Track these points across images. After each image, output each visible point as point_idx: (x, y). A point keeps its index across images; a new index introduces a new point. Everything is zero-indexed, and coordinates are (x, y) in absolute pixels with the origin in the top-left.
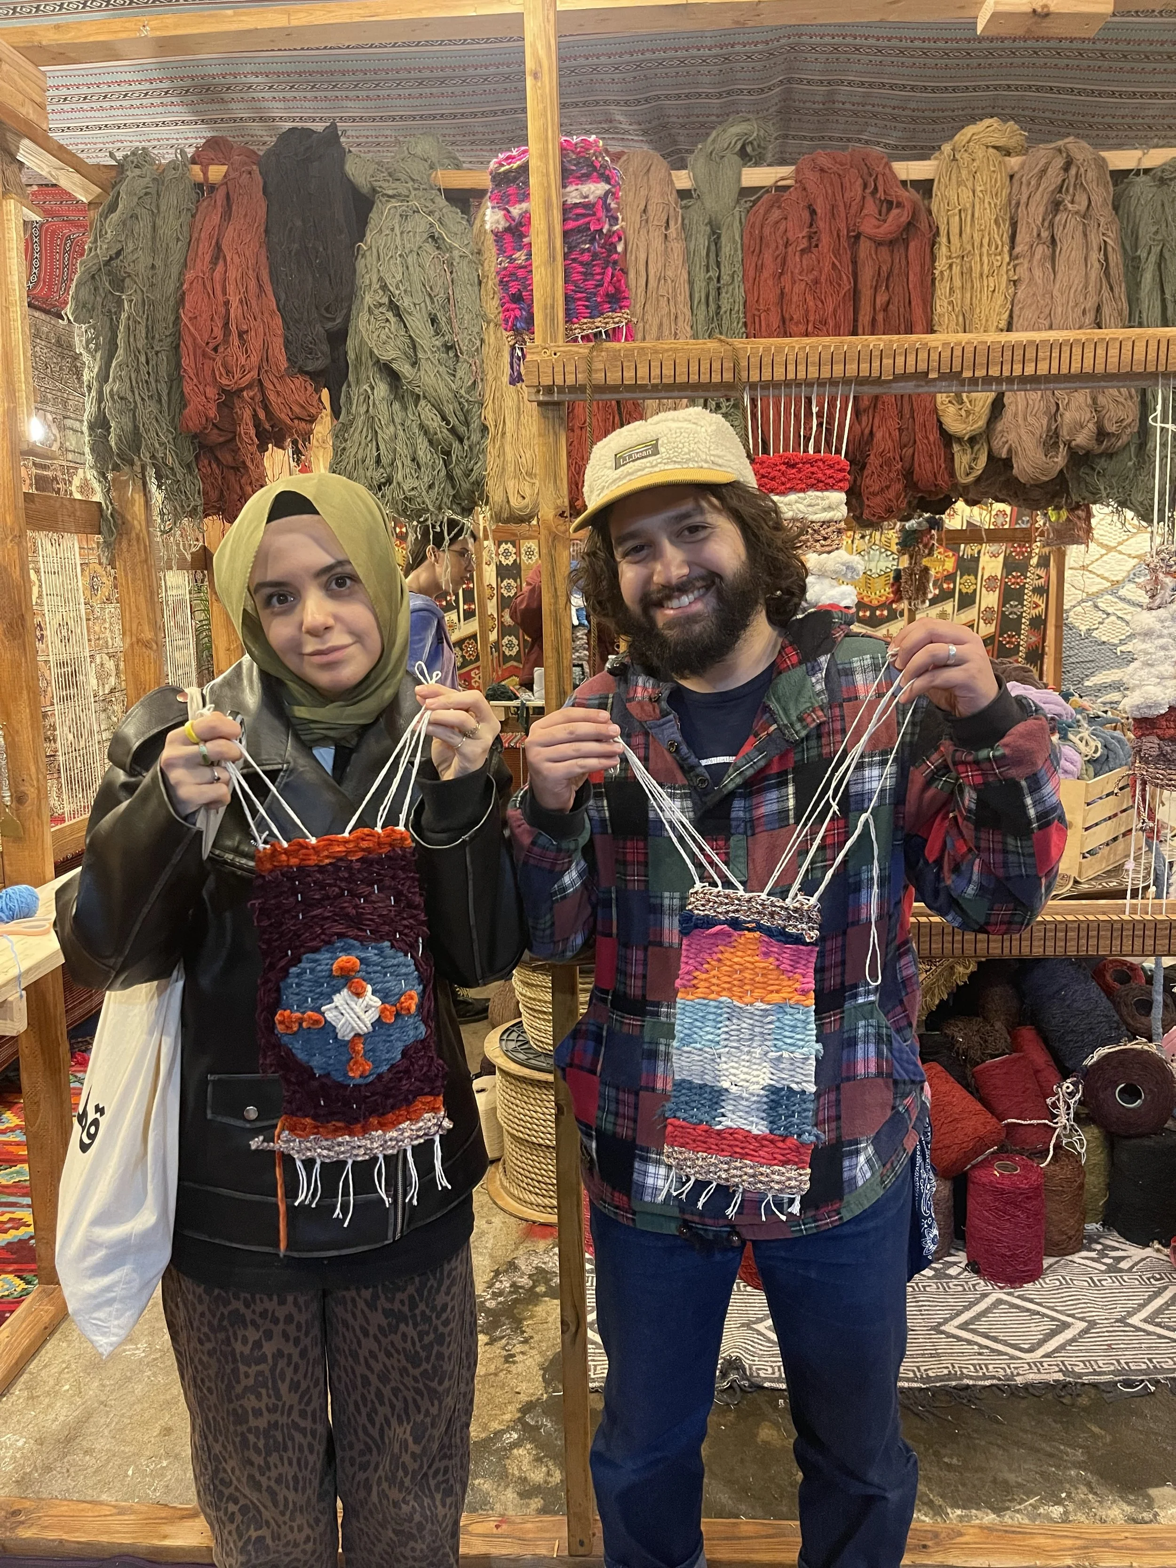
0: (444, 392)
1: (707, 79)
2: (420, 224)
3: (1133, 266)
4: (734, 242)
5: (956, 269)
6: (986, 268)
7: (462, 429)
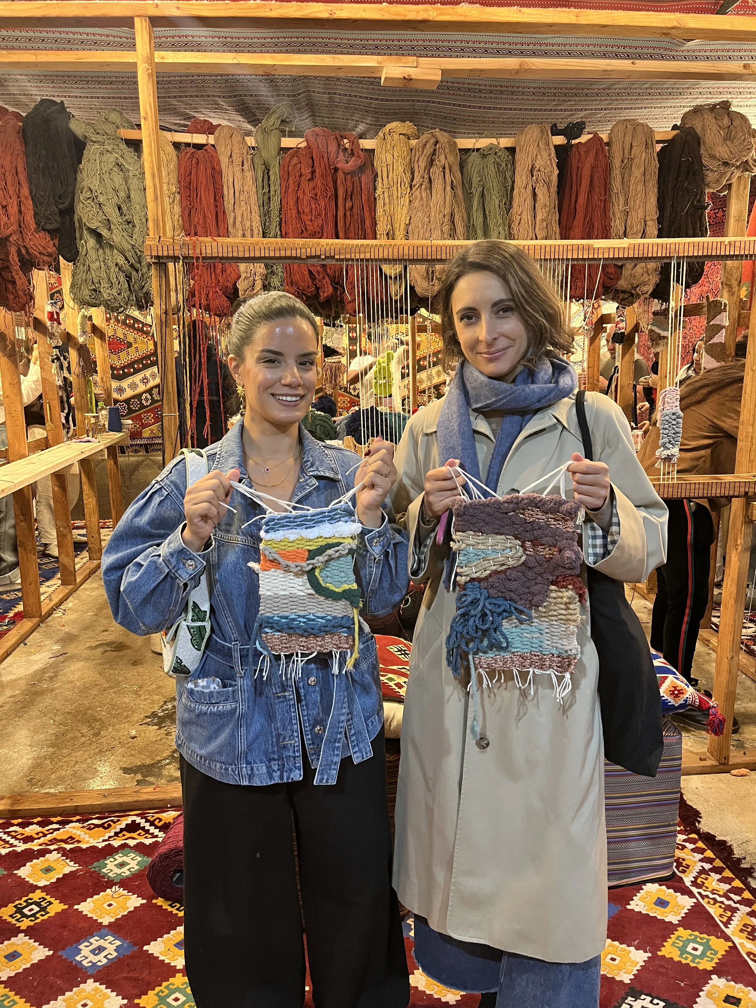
0: (127, 247)
1: (263, 89)
2: (111, 158)
3: (468, 197)
4: (276, 175)
5: (386, 194)
6: (399, 194)
7: (137, 266)
